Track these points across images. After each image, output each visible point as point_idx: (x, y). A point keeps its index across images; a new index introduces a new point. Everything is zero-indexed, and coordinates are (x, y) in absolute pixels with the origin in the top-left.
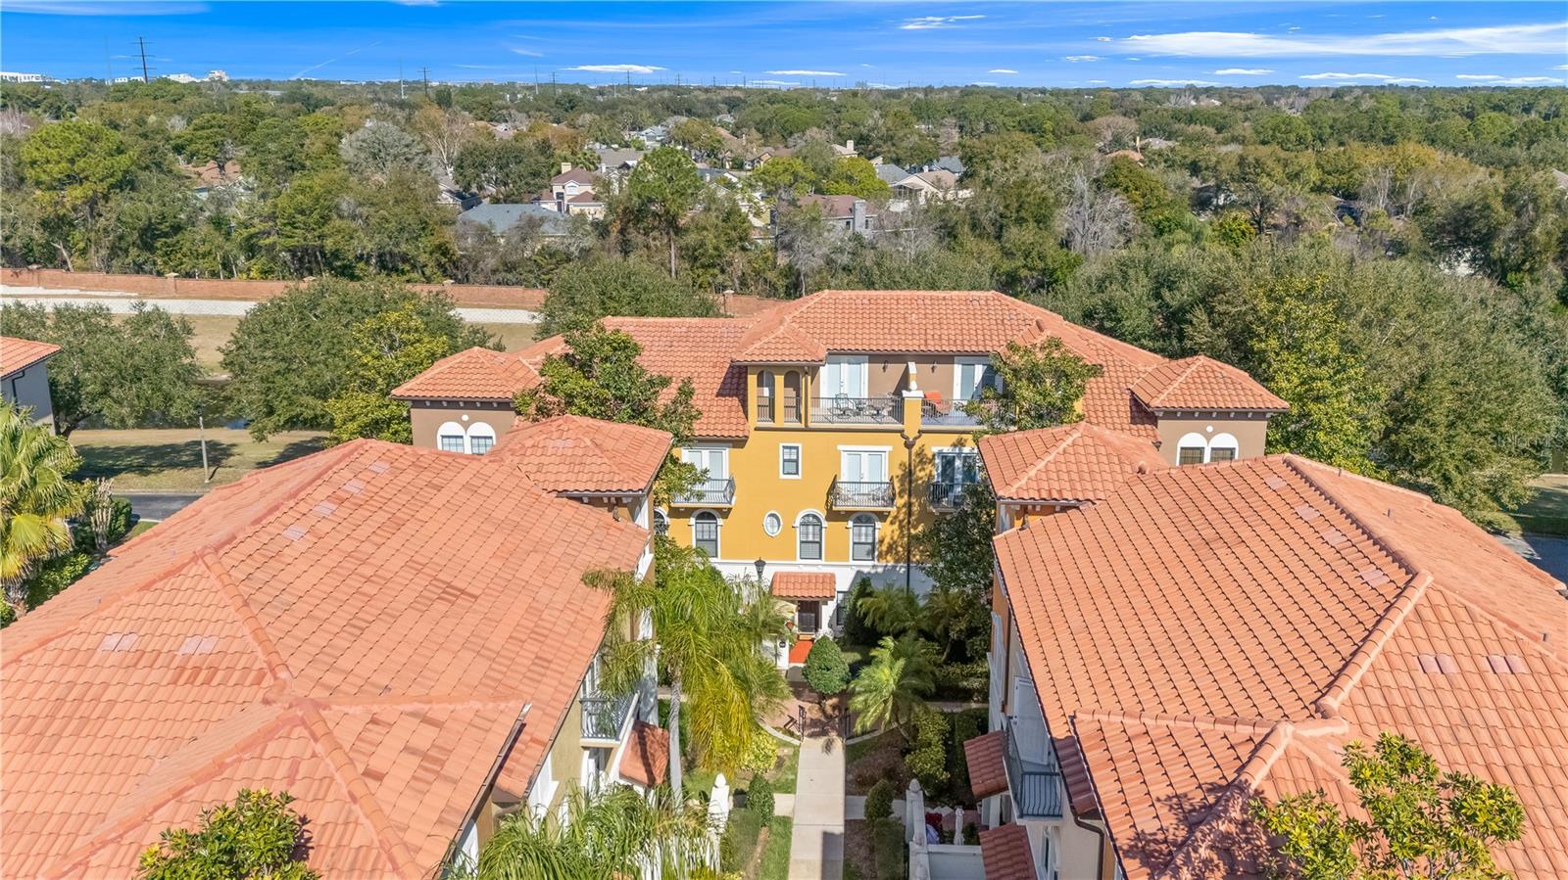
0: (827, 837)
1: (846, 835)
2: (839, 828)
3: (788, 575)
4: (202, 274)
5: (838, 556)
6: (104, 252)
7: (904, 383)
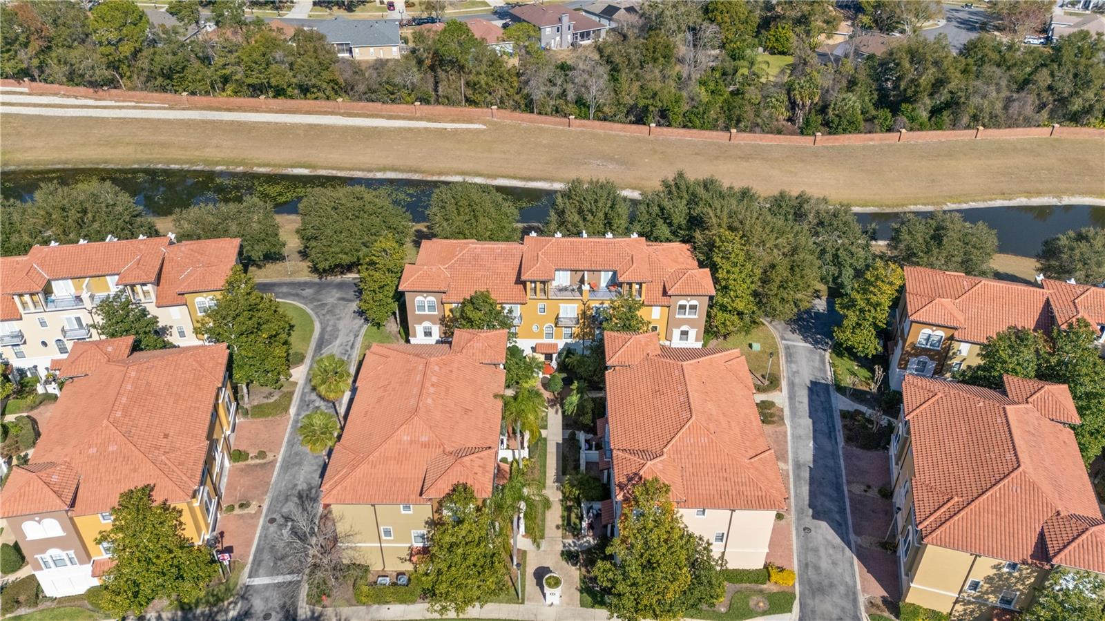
0: (557, 444)
1: (563, 444)
2: (561, 442)
3: (541, 344)
4: (201, 95)
5: (559, 337)
6: (143, 79)
7: (582, 281)
